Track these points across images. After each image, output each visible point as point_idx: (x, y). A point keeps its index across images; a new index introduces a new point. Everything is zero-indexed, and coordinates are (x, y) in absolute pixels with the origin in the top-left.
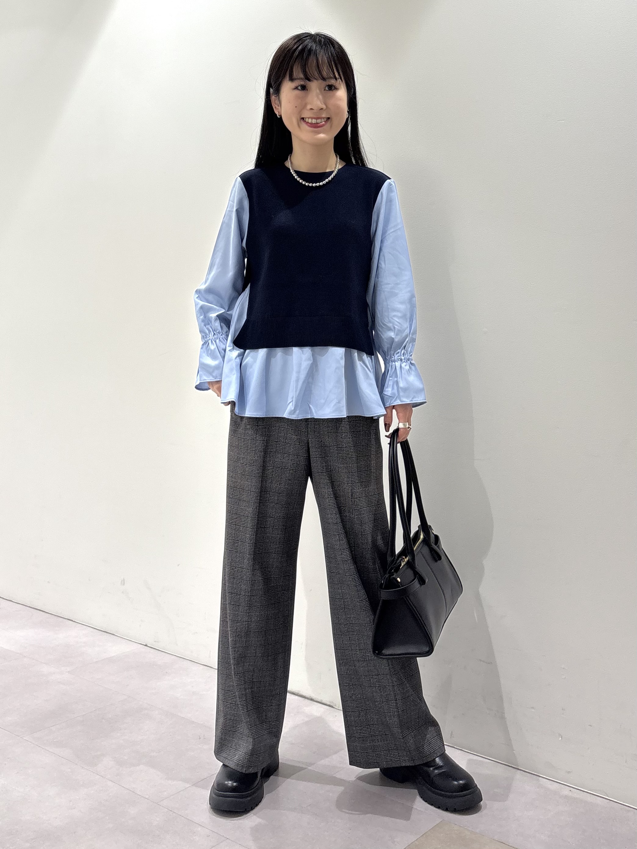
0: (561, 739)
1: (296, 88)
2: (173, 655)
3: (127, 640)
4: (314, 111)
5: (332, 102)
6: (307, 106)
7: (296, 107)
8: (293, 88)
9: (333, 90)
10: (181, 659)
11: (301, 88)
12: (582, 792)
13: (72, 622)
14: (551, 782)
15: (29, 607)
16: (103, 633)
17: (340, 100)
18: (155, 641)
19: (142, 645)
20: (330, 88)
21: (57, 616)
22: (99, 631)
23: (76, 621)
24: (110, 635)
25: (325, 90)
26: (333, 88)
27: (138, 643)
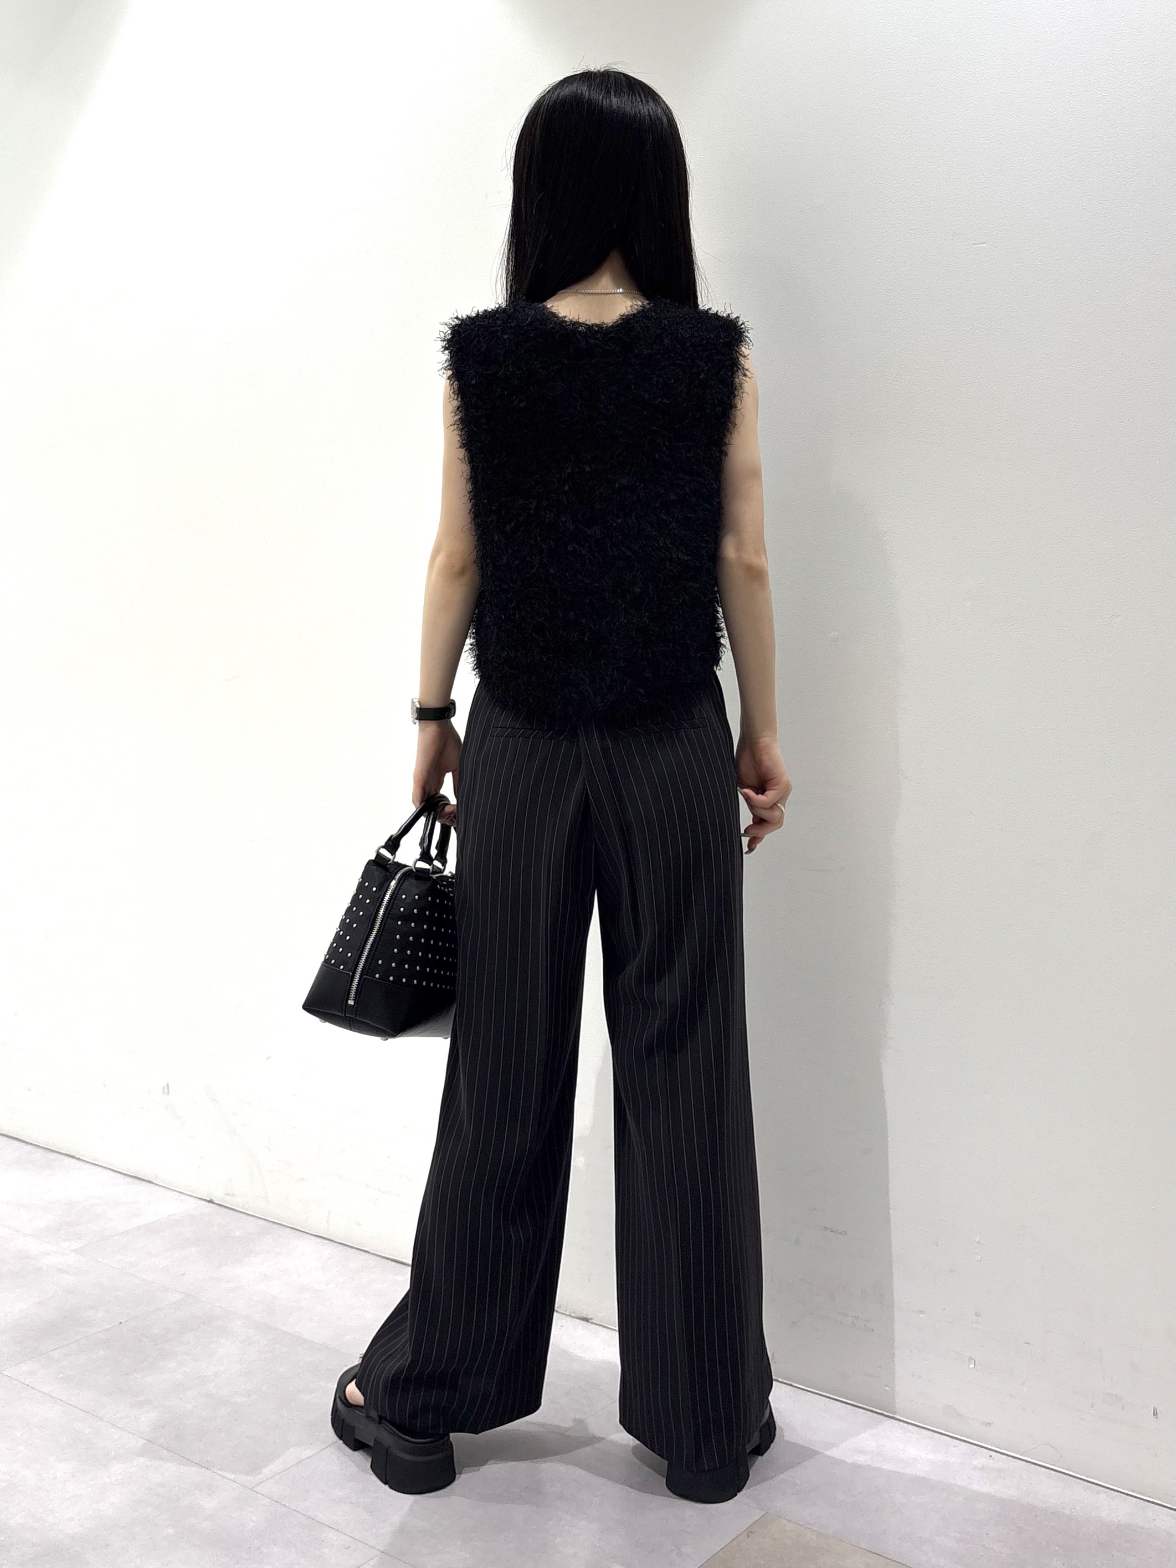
0: (973, 1366)
2: (261, 1218)
3: (176, 1193)
10: (275, 1226)
12: (1012, 1459)
13: (73, 1161)
14: (955, 1440)
16: (134, 1179)
18: (226, 1194)
19: (204, 1202)
22: (123, 1176)
23: (81, 1158)
24: (144, 1183)
27: (197, 1198)
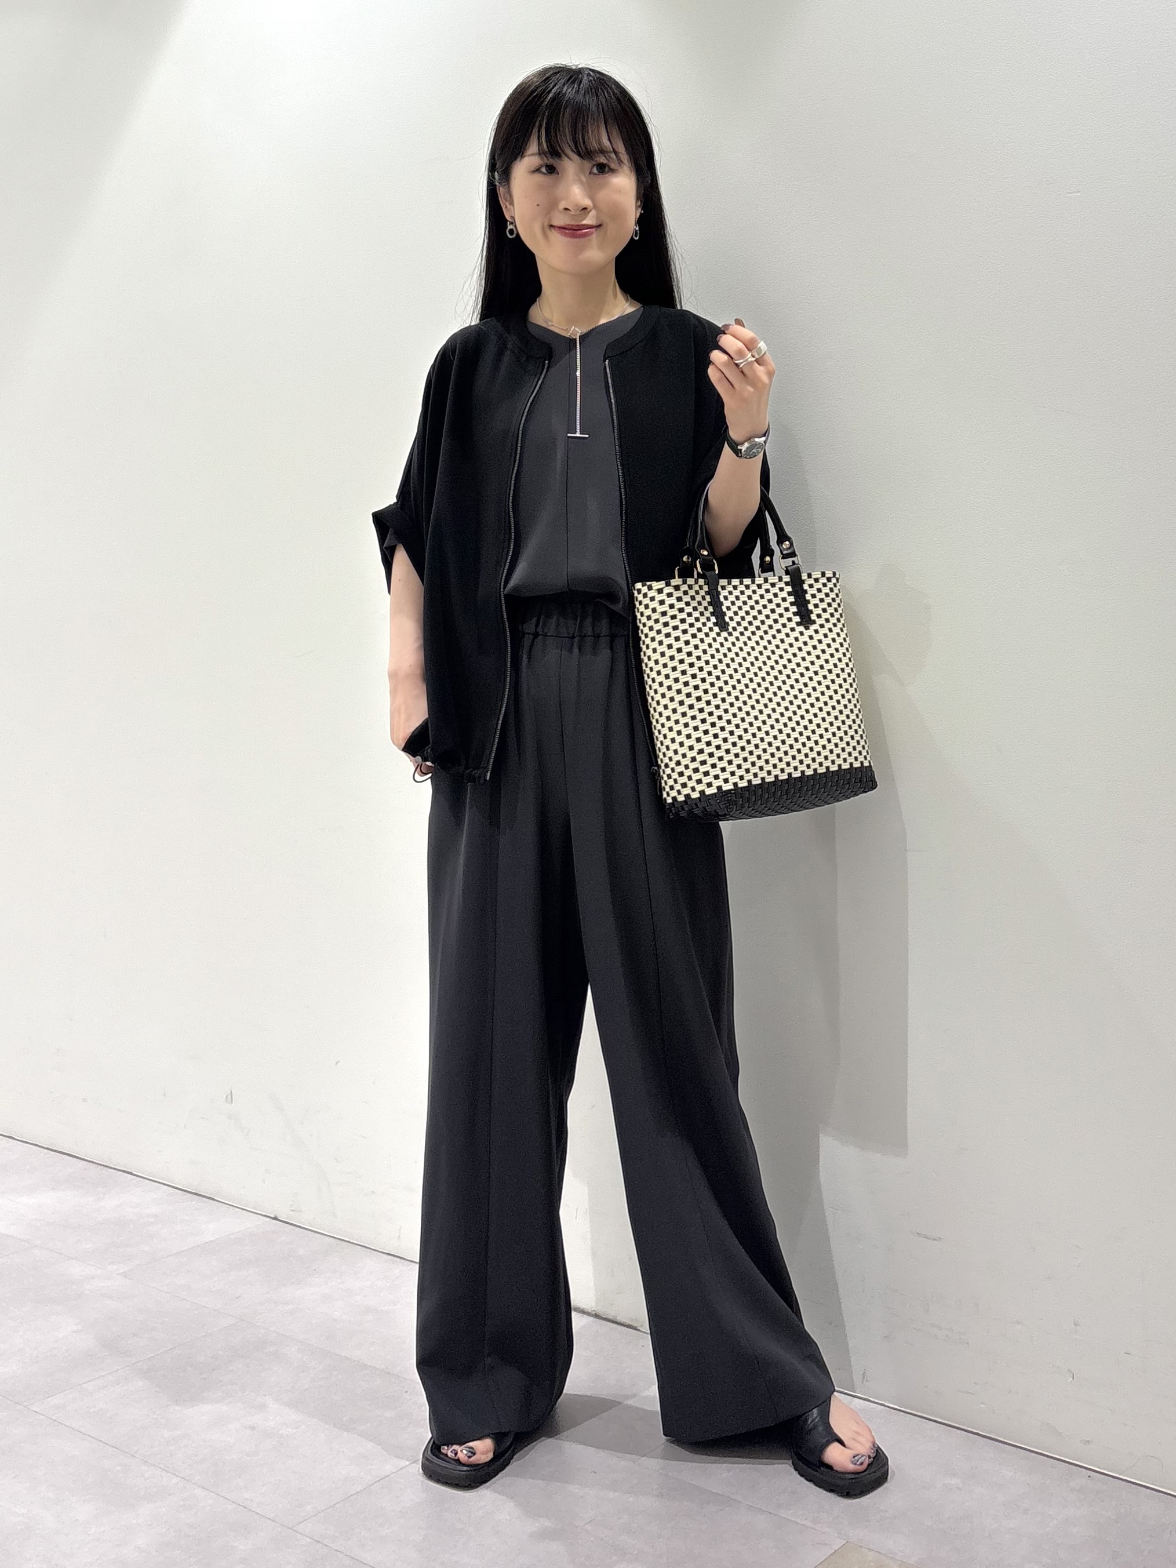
1: (538, 170)
2: (328, 1236)
3: (239, 1210)
4: (571, 213)
5: (603, 195)
6: (558, 206)
7: (538, 205)
8: (532, 170)
9: (608, 172)
10: (346, 1245)
11: (547, 170)
13: (131, 1176)
14: (1050, 1460)
15: (48, 1149)
16: (194, 1196)
17: (620, 192)
18: (293, 1210)
19: (269, 1219)
20: (601, 168)
21: (104, 1165)
22: (184, 1193)
23: (140, 1174)
24: (204, 1199)
25: (590, 173)
26: (607, 169)
27: (261, 1215)
